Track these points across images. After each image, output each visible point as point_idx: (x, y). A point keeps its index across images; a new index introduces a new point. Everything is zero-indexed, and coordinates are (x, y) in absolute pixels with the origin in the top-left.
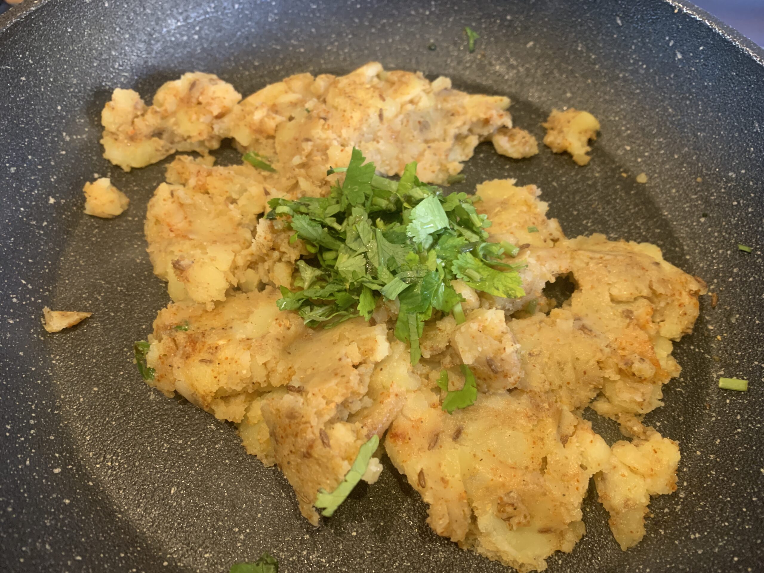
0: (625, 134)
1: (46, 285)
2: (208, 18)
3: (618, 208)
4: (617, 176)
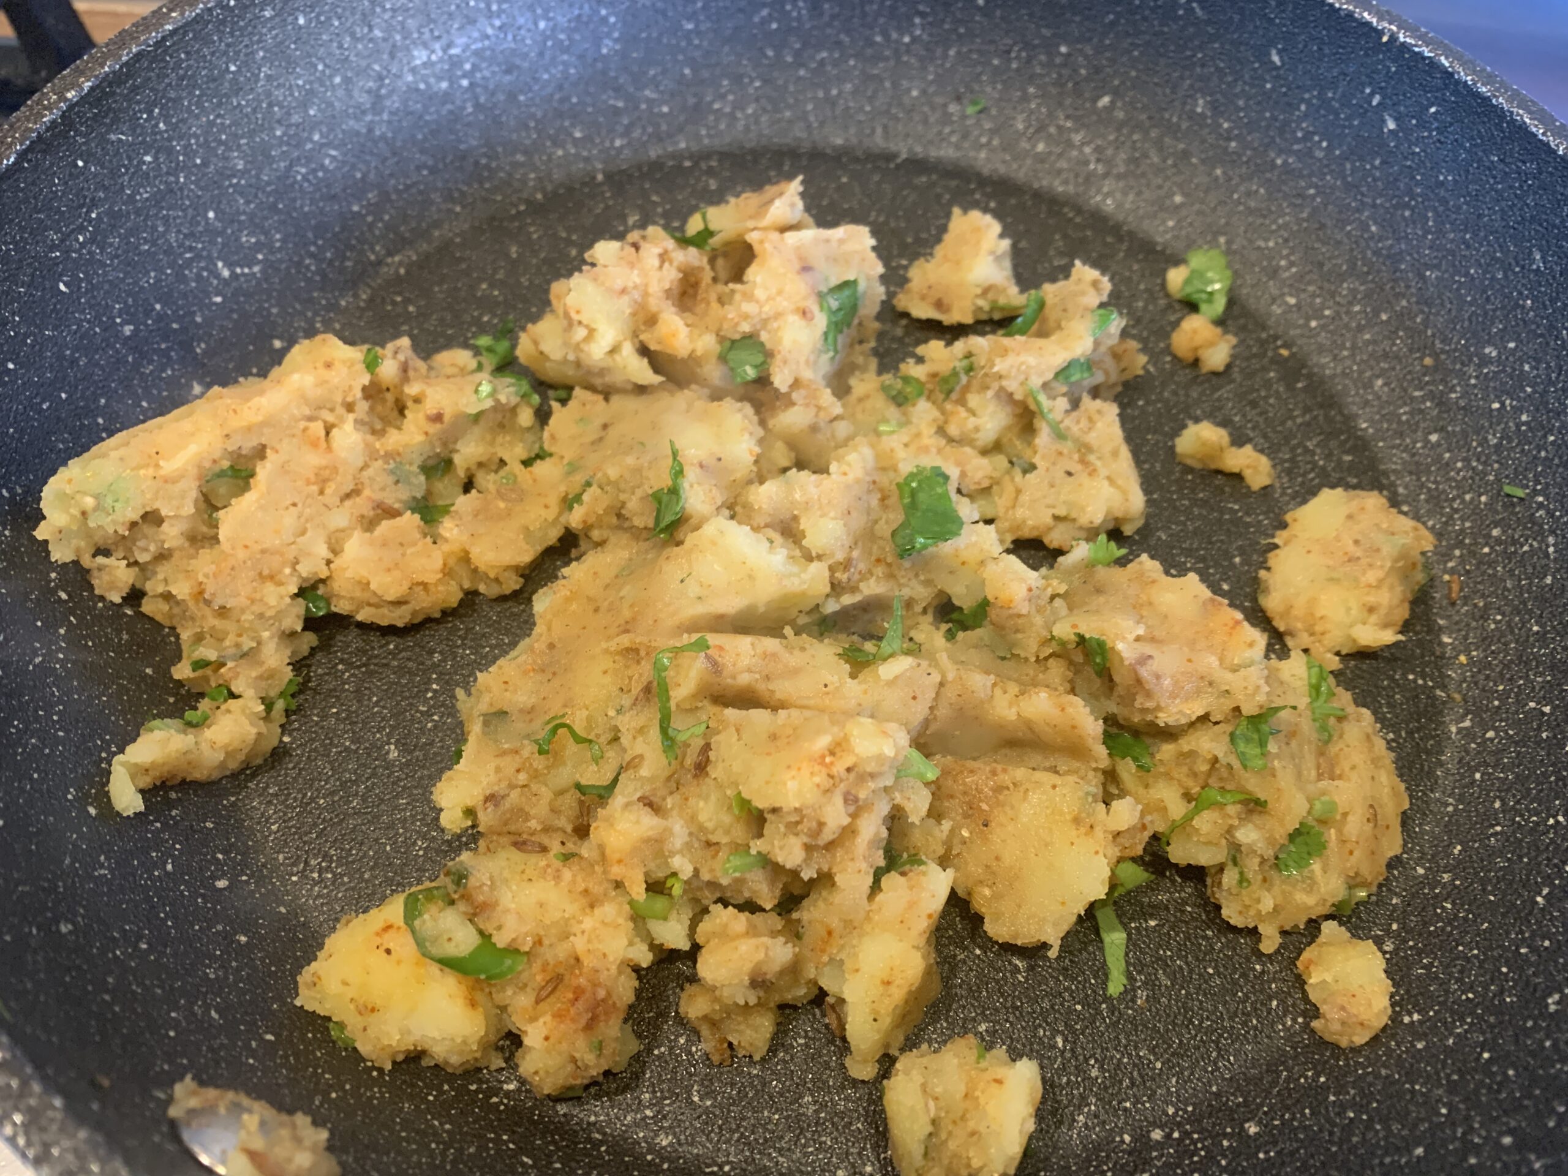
0: (1287, 275)
3: (1271, 415)
4: (1270, 354)
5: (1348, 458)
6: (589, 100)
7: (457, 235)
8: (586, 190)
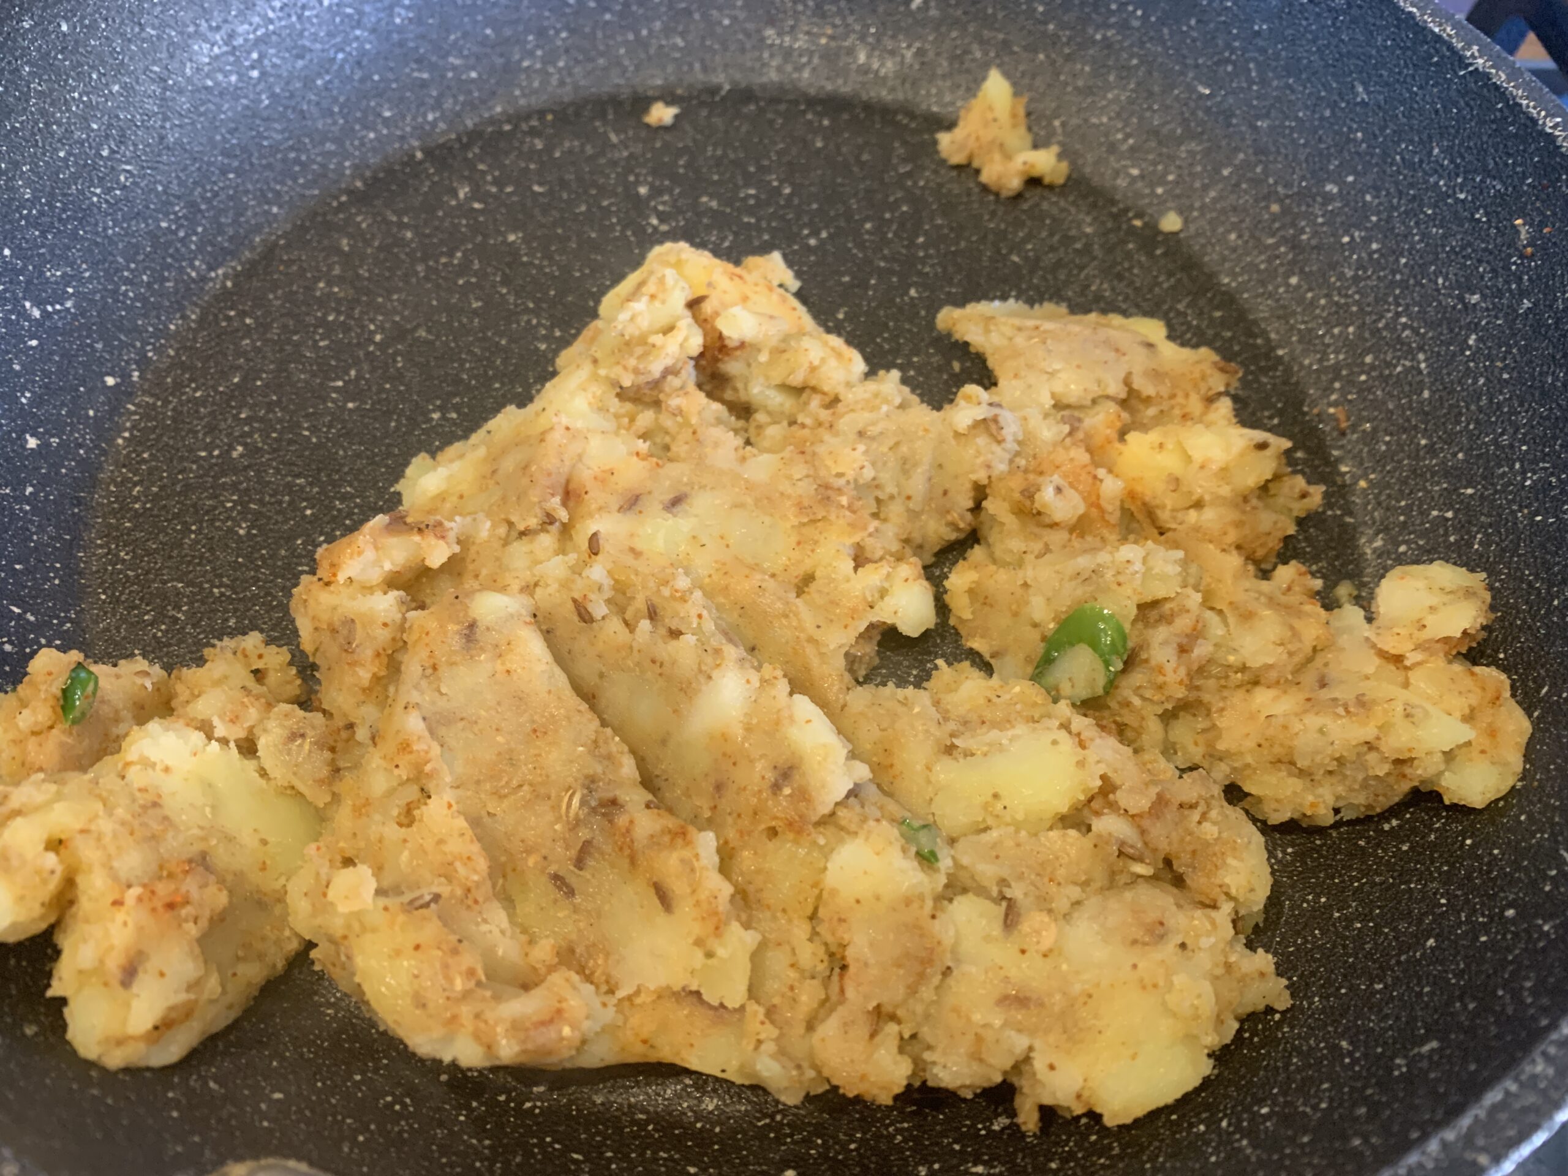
0: (1125, 147)
1: (61, 610)
2: (274, 33)
3: (1138, 285)
4: (1124, 226)
5: (1218, 314)
6: (391, 76)
7: (279, 237)
8: (408, 170)
